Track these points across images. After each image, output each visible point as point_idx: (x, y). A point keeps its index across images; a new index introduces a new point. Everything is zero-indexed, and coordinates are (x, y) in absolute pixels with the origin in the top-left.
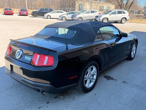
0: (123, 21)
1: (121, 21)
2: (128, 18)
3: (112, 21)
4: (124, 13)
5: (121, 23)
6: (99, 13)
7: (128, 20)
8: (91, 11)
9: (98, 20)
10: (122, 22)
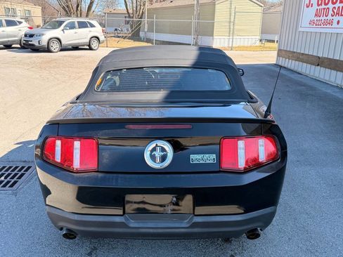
0: (94, 44)
1: (89, 46)
2: (102, 38)
3: (70, 45)
4: (92, 26)
5: (91, 49)
6: (29, 26)
7: (103, 42)
8: (6, 20)
9: (37, 44)
10: (93, 46)
